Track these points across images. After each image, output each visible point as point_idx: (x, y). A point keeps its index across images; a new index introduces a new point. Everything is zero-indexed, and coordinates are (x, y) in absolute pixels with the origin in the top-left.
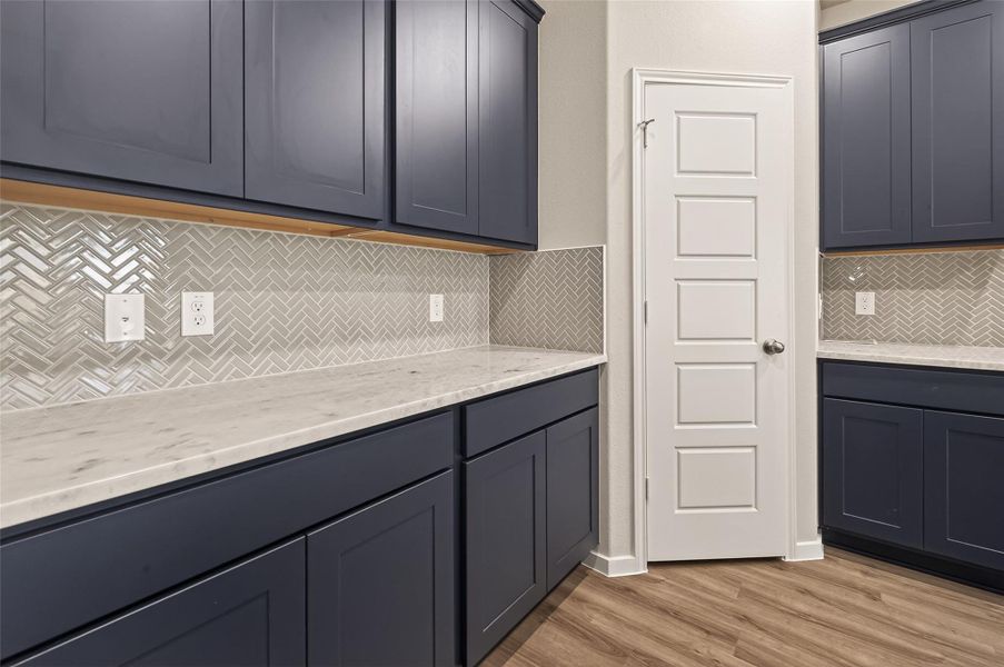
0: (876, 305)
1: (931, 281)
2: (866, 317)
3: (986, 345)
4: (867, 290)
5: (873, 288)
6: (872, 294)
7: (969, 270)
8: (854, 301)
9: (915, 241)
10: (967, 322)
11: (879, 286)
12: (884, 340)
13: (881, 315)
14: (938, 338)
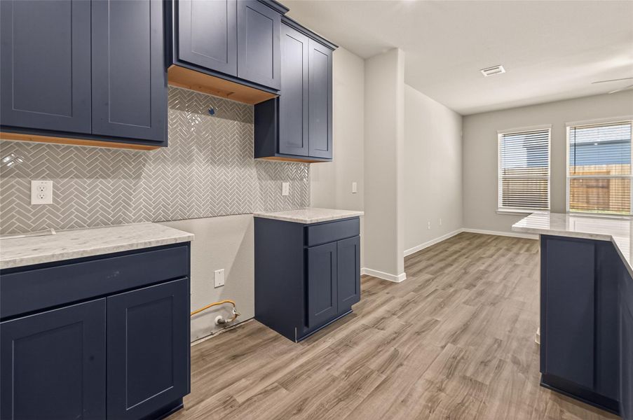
0: (54, 193)
1: (104, 172)
2: (44, 206)
3: (140, 221)
4: (44, 178)
5: (50, 177)
6: (50, 183)
7: (130, 164)
8: (30, 190)
9: (94, 133)
10: (129, 205)
11: (58, 175)
12: (63, 228)
13: (59, 203)
14: (109, 220)
